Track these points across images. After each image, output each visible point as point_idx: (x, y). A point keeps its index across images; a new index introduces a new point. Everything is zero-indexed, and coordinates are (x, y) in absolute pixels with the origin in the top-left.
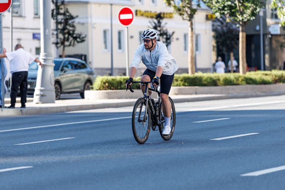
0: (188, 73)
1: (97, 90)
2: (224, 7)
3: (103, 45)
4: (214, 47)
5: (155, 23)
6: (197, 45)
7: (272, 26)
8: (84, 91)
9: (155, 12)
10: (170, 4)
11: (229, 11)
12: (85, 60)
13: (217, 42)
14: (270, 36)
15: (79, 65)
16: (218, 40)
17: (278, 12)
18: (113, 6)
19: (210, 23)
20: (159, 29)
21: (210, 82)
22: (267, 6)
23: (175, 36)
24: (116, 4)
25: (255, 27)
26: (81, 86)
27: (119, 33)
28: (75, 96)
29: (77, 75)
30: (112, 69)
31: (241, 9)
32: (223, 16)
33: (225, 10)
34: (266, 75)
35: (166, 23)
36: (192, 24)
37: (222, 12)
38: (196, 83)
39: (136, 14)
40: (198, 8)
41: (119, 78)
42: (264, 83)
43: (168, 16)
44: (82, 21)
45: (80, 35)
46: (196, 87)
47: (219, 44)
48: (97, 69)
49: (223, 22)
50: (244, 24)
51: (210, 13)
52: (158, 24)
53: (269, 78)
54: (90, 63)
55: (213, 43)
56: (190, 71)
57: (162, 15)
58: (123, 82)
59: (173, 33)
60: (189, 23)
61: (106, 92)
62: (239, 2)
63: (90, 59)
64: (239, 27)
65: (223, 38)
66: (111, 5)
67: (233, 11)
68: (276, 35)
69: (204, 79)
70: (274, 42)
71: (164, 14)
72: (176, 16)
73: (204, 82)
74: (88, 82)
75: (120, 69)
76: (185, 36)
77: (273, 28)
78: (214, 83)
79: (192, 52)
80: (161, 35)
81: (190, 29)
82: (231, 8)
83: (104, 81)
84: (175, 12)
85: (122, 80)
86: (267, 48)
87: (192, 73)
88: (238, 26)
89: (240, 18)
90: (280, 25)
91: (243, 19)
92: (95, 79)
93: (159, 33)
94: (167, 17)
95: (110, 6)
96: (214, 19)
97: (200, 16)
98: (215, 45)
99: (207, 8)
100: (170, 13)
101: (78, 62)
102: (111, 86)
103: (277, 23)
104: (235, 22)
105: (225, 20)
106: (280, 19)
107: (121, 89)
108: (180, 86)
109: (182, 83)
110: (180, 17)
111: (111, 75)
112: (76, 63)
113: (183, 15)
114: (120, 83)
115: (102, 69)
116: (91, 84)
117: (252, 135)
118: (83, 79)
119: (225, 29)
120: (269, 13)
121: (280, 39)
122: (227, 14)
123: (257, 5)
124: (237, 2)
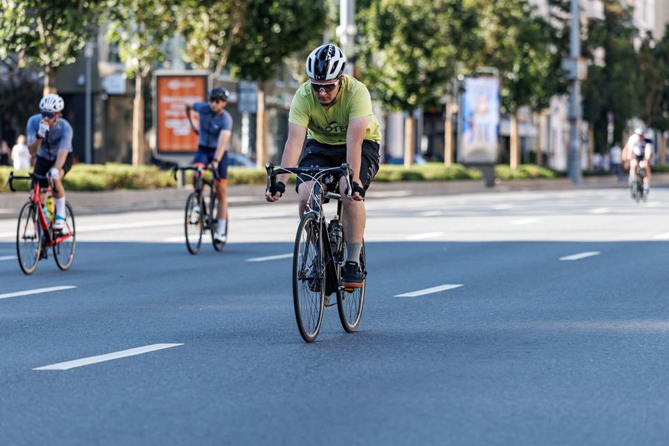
2: (15, 38)
7: (110, 78)
11: (24, 46)
14: (104, 97)
17: (122, 51)
22: (100, 37)
25: (76, 78)
31: (49, 43)
32: (9, 54)
33: (17, 44)
34: (95, 172)
37: (11, 46)
42: (91, 188)
49: (13, 66)
50: (55, 71)
53: (99, 180)
62: (45, 29)
64: (43, 77)
65: (12, 98)
67: (33, 45)
68: (117, 96)
70: (112, 109)
77: (112, 81)
82: (28, 39)
86: (99, 120)
88: (41, 74)
89: (45, 59)
90: (124, 76)
91: (51, 63)
103: (119, 72)
104: (36, 67)
105: (16, 62)
106: (124, 64)
117: (61, 291)
119: (17, 81)
120: (104, 51)
121: (126, 103)
122: (20, 50)
123: (79, 35)
124: (40, 29)
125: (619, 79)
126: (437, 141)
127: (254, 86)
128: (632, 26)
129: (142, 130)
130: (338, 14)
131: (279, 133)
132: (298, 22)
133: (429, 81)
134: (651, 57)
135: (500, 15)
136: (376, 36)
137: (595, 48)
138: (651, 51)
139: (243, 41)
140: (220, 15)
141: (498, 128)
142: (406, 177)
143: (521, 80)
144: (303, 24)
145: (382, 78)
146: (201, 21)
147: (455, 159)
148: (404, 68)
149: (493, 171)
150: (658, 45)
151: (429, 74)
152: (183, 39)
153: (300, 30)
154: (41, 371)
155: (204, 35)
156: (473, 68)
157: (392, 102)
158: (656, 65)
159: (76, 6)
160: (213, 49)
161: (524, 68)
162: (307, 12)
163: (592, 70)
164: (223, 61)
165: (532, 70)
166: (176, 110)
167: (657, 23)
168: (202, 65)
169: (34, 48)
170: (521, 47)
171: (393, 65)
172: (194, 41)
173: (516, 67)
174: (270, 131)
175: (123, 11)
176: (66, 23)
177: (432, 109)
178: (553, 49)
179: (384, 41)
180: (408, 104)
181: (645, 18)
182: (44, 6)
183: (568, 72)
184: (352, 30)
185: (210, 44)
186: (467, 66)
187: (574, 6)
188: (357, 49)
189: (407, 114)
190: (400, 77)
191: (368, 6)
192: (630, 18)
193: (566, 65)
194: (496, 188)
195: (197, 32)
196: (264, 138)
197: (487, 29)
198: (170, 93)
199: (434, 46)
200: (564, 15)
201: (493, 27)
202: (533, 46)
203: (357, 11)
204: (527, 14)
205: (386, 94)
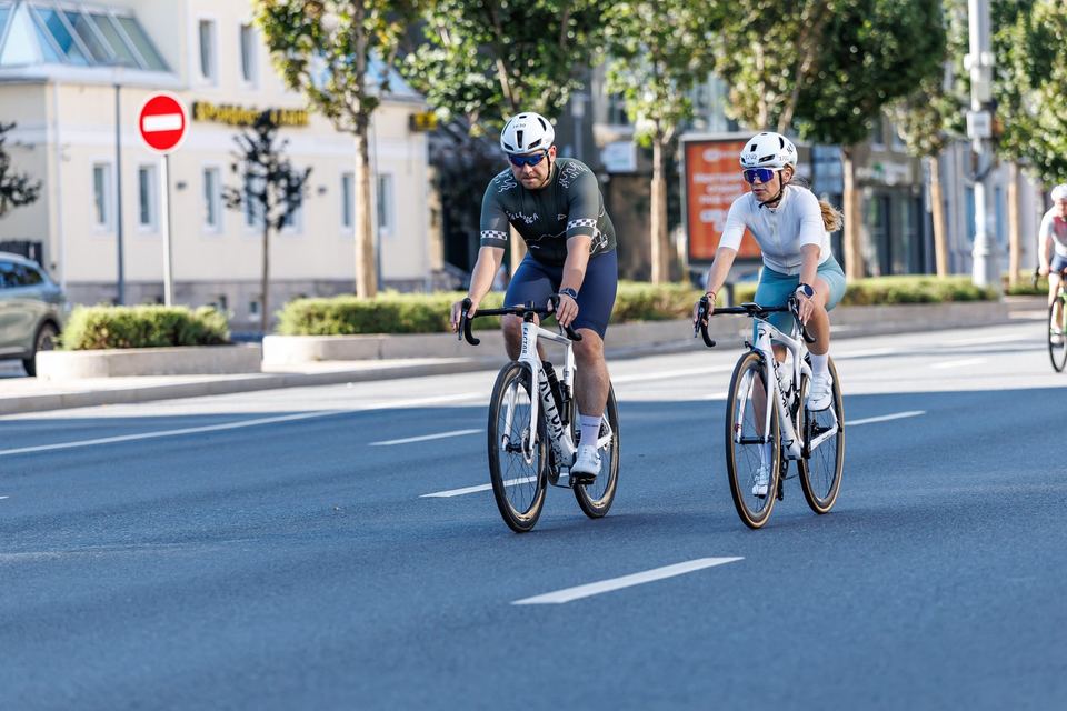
0: (355, 293)
1: (75, 349)
2: (464, 90)
3: (93, 211)
4: (434, 212)
5: (252, 143)
6: (381, 208)
7: (612, 148)
8: (35, 351)
9: (254, 109)
10: (296, 84)
11: (478, 104)
12: (39, 258)
13: (444, 199)
14: (604, 178)
15: (19, 273)
16: (446, 192)
17: (630, 106)
18: (123, 92)
19: (421, 139)
20: (264, 159)
21: (423, 322)
22: (595, 86)
23: (313, 182)
24: (131, 86)
26: (27, 339)
27: (143, 173)
28: (7, 368)
29: (14, 305)
30: (120, 285)
31: (516, 97)
32: (456, 117)
33: (467, 101)
35: (286, 142)
36: (365, 144)
38: (381, 325)
39: (195, 116)
40: (385, 93)
41: (142, 311)
43: (292, 119)
44: (27, 138)
45: (22, 182)
46: (381, 337)
47: (449, 203)
48: (74, 285)
49: (462, 135)
51: (420, 110)
52: (261, 146)
54: (54, 267)
55: (433, 200)
56: (360, 288)
57: (274, 118)
58: (156, 326)
59: (308, 171)
60: (357, 140)
61: (103, 357)
62: (510, 75)
63: (51, 255)
65: (462, 186)
66: (118, 87)
67: (490, 101)
68: (624, 175)
69: (403, 313)
70: (617, 195)
71: (279, 113)
72: (317, 119)
73: (404, 322)
74: (48, 326)
75: (144, 285)
76: (346, 180)
77: (615, 152)
78: (434, 325)
79: (367, 229)
80: (271, 177)
81: (359, 159)
82: (484, 93)
83: (97, 321)
84: (314, 106)
85: (152, 319)
87: (369, 293)
90: (633, 145)
92: (67, 315)
93: (264, 171)
94: (287, 124)
95: (112, 92)
96: (431, 128)
97: (389, 120)
98: (438, 206)
99: (411, 93)
100: (298, 112)
101: (16, 265)
102: (118, 335)
103: (626, 138)
105: (466, 130)
106: (633, 125)
107: (149, 345)
108: (330, 334)
109: (337, 324)
110: (328, 123)
111: (117, 302)
112: (8, 268)
113: (339, 115)
114: (146, 327)
115: (90, 285)
116: (57, 330)
118: (30, 316)
119: (467, 157)
120: (601, 108)
121: (637, 186)
122: (472, 111)
123: (561, 84)
124: (502, 76)
127: (837, 152)
129: (664, 228)
130: (966, 35)
131: (878, 225)
132: (902, 50)
136: (1026, 66)
139: (818, 81)
140: (781, 43)
144: (912, 51)
146: (751, 54)
152: (724, 83)
153: (907, 63)
154: (524, 606)
155: (756, 76)
159: (556, 38)
160: (770, 96)
162: (917, 33)
164: (788, 115)
166: (715, 194)
168: (755, 122)
169: (493, 106)
171: (1054, 112)
172: (741, 86)
174: (865, 222)
175: (630, 44)
176: (541, 66)
179: (1039, 75)
182: (506, 40)
184: (988, 59)
185: (766, 91)
188: (997, 88)
191: (1012, 20)
195: (746, 70)
196: (855, 231)
198: (707, 168)
203: (996, 30)
205: (1045, 157)
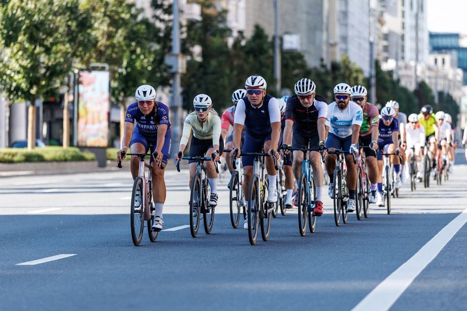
125: (213, 73)
126: (55, 127)
128: (226, 27)
133: (48, 74)
134: (242, 54)
135: (110, 17)
137: (193, 46)
138: (243, 48)
141: (109, 114)
142: (29, 159)
143: (128, 74)
145: (8, 72)
147: (71, 143)
148: (26, 63)
149: (105, 153)
150: (248, 43)
151: (48, 68)
156: (88, 62)
157: (15, 92)
158: (246, 61)
161: (131, 63)
163: (190, 65)
165: (138, 64)
167: (247, 25)
170: (129, 46)
173: (125, 63)
177: (51, 99)
178: (156, 47)
180: (31, 94)
181: (237, 21)
183: (170, 67)
186: (82, 61)
187: (175, 9)
189: (29, 103)
190: (22, 71)
192: (224, 20)
193: (168, 60)
194: (107, 168)
197: (100, 29)
199: (52, 44)
200: (166, 17)
201: (104, 27)
202: (139, 44)
204: (134, 17)
